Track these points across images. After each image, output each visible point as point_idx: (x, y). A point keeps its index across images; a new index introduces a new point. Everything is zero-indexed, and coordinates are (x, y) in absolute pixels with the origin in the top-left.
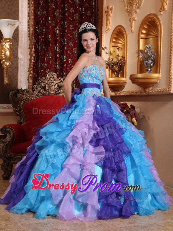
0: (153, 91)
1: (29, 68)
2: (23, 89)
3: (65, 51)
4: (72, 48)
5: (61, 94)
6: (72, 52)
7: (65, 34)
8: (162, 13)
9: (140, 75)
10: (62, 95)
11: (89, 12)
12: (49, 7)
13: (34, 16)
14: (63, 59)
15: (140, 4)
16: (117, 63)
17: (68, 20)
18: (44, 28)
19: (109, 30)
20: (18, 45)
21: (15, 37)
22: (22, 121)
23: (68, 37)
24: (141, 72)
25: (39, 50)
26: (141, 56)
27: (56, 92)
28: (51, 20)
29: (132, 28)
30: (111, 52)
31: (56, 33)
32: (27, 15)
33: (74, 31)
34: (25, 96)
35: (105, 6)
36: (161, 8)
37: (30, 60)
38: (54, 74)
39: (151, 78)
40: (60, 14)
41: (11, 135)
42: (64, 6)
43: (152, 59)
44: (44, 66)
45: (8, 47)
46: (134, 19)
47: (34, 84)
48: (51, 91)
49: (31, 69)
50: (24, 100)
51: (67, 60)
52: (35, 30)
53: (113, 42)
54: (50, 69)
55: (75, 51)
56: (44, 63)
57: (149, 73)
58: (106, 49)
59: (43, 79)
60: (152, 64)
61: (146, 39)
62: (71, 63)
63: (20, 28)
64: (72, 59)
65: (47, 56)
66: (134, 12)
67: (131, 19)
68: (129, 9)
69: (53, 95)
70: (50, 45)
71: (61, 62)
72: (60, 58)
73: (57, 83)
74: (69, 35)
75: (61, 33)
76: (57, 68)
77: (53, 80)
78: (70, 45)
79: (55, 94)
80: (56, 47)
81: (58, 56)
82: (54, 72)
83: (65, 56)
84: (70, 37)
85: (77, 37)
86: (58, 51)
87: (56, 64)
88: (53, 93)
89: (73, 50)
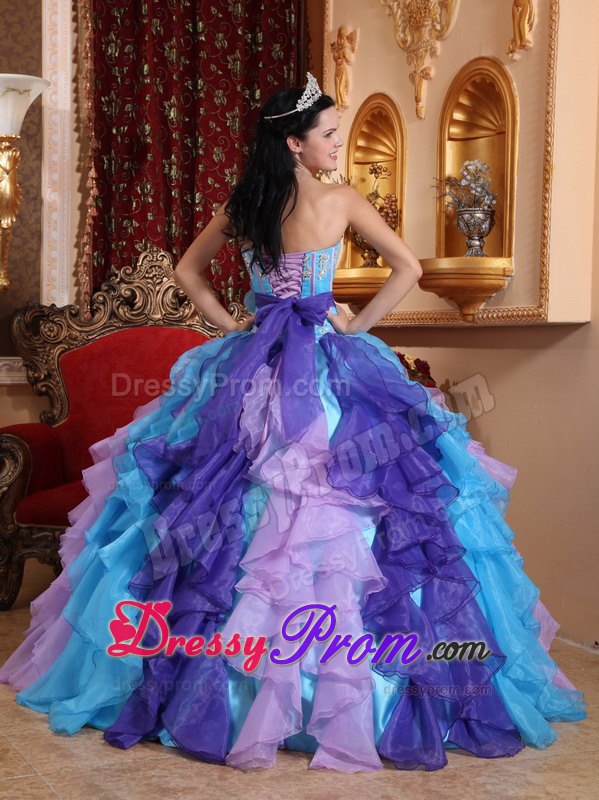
0: (488, 316)
1: (79, 236)
2: (59, 305)
3: (197, 177)
5: (185, 322)
6: (221, 181)
7: (199, 120)
8: (517, 56)
9: (445, 264)
10: (189, 325)
11: (277, 47)
12: (145, 29)
13: (95, 61)
14: (194, 204)
15: (444, 23)
17: (209, 73)
18: (129, 102)
19: (346, 108)
20: (40, 157)
21: (31, 133)
22: (55, 412)
23: (208, 130)
24: (449, 253)
25: (111, 176)
26: (448, 199)
27: (171, 314)
28: (153, 73)
29: (421, 104)
30: (353, 181)
31: (166, 117)
32: (69, 56)
33: (229, 112)
34: (65, 328)
35: (331, 26)
36: (514, 41)
37: (83, 208)
38: (162, 256)
39: (482, 272)
40: (180, 54)
41: (16, 461)
42: (195, 27)
43: (486, 208)
44: (127, 228)
45: (8, 168)
46: (428, 74)
47: (96, 288)
48: (154, 313)
49: (85, 239)
50: (61, 342)
51: (205, 207)
52: (97, 106)
53: (359, 148)
55: (232, 178)
56: (130, 219)
57: (477, 255)
59: (125, 272)
60: (485, 226)
61: (465, 141)
63: (46, 102)
65: (139, 196)
66: (426, 51)
67: (415, 72)
68: (409, 39)
69: (158, 325)
70: (149, 158)
71: (186, 213)
72: (181, 202)
73: (172, 284)
74: (211, 123)
75: (184, 118)
76: (172, 234)
77: (157, 276)
78: (214, 156)
79: (164, 322)
80: (169, 164)
81: (175, 194)
82: (162, 250)
83: (199, 194)
84: (215, 131)
85: (238, 130)
86: (174, 178)
87: (167, 222)
88: (160, 320)
89: (226, 175)
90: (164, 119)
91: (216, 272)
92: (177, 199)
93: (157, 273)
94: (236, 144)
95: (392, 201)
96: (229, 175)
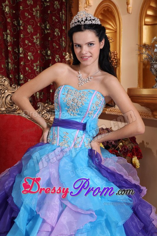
3: (20, 40)
4: (32, 35)
5: (16, 112)
6: (32, 42)
7: (20, 12)
10: (18, 113)
14: (19, 53)
19: (90, 6)
23: (25, 17)
27: (9, 108)
31: (4, 11)
33: (34, 8)
38: (4, 80)
48: (1, 107)
51: (24, 54)
55: (37, 40)
61: (153, 25)
62: (31, 59)
64: (33, 52)
69: (4, 113)
71: (16, 58)
72: (13, 52)
73: (10, 94)
74: (26, 13)
75: (13, 11)
76: (9, 68)
77: (2, 90)
78: (28, 29)
79: (6, 112)
80: (6, 34)
81: (10, 49)
82: (4, 77)
83: (21, 48)
84: (28, 17)
85: (39, 17)
86: (9, 41)
87: (7, 62)
88: (4, 111)
89: (34, 39)
92: (11, 51)
93: (2, 88)
94: (38, 24)
95: (115, 55)
96: (35, 39)
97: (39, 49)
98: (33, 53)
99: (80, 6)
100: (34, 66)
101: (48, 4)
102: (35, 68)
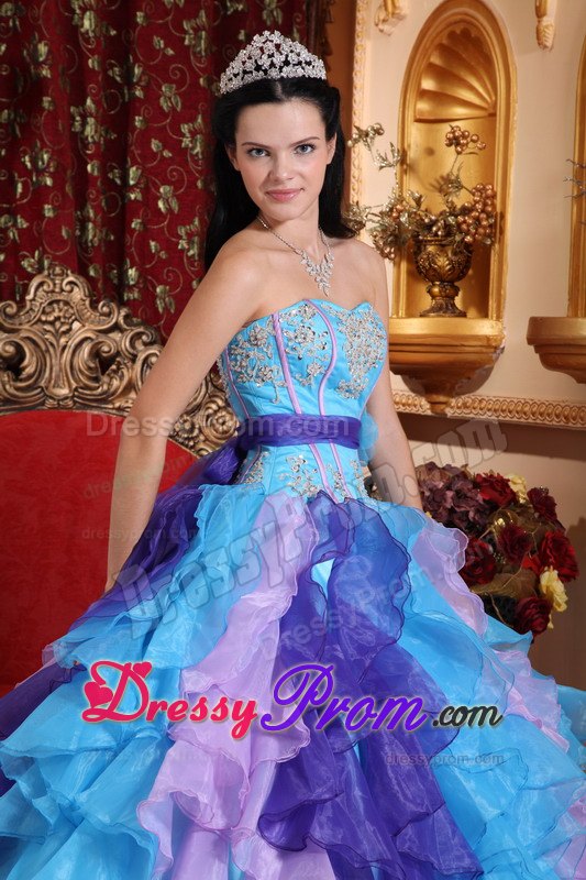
3: (132, 138)
5: (112, 402)
6: (174, 146)
7: (135, 35)
10: (119, 409)
16: (447, 226)
19: (401, 18)
23: (152, 52)
27: (87, 387)
29: (546, 21)
30: (412, 154)
31: (76, 29)
33: (189, 19)
38: (70, 283)
44: (7, 229)
48: (56, 385)
51: (146, 191)
53: (423, 94)
54: (44, 252)
55: (193, 140)
56: (12, 214)
58: (378, 138)
62: (170, 210)
64: (176, 185)
65: (28, 173)
69: (65, 407)
70: (46, 105)
71: (112, 203)
72: (103, 183)
73: (89, 335)
74: (156, 39)
75: (108, 31)
76: (86, 240)
77: (62, 320)
78: (162, 100)
79: (75, 402)
80: (81, 115)
81: (93, 170)
82: (69, 272)
83: (134, 168)
84: (164, 54)
85: (203, 54)
86: (90, 140)
87: (79, 220)
88: (66, 398)
89: (183, 135)
90: (73, 31)
91: (166, 309)
92: (96, 178)
93: (61, 314)
94: (201, 80)
95: (487, 197)
96: (188, 135)
97: (200, 172)
98: (176, 189)
99: (359, 15)
100: (180, 237)
101: (241, 7)
102: (183, 244)
